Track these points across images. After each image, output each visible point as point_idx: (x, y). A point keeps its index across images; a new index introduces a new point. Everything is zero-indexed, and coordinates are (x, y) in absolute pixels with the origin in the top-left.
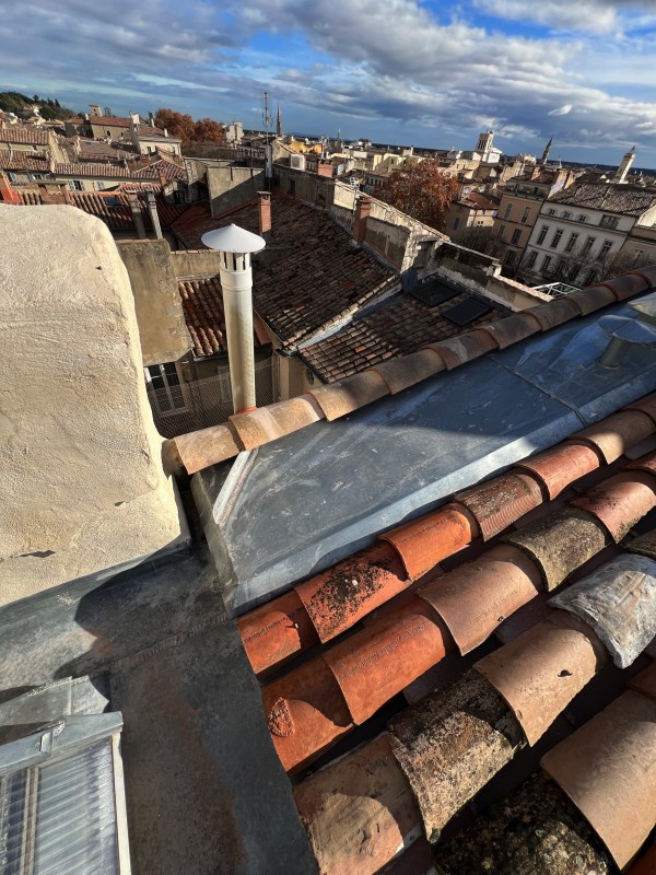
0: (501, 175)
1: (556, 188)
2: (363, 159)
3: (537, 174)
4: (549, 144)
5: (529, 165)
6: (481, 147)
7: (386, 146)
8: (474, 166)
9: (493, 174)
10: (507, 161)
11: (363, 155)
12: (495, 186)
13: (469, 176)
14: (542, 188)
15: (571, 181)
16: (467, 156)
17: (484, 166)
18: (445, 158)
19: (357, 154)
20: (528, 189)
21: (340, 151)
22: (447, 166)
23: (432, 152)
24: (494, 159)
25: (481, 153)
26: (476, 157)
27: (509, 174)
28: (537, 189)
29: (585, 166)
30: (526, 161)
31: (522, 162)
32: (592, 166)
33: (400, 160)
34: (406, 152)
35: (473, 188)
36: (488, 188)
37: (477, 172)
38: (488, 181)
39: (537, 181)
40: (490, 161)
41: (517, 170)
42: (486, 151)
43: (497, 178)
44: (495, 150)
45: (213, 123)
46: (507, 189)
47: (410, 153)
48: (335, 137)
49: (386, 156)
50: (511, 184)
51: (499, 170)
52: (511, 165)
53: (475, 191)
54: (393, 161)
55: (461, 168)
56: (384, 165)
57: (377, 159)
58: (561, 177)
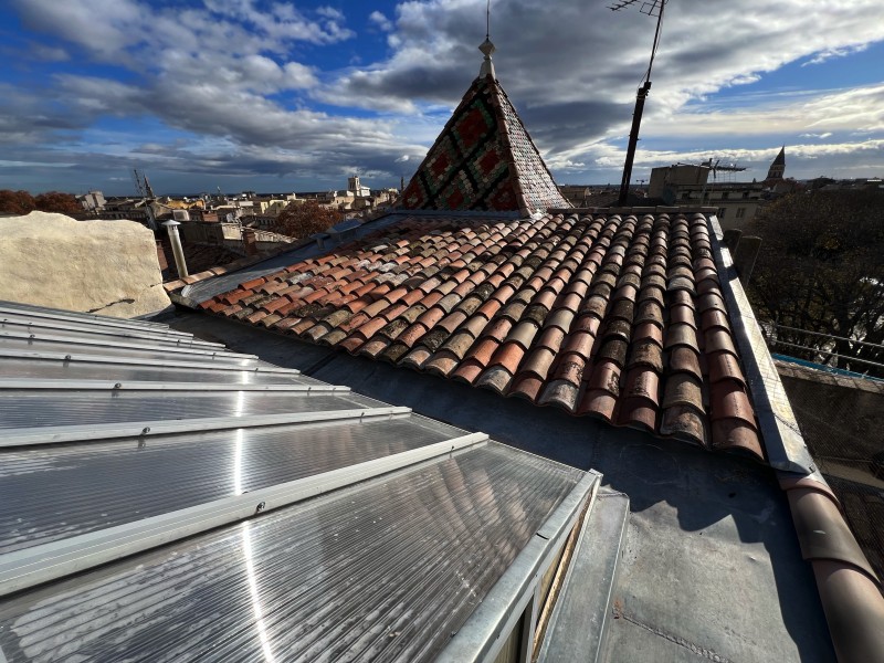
0: (374, 203)
2: (250, 207)
5: (392, 195)
6: (352, 187)
7: (269, 195)
8: (351, 200)
9: (368, 203)
10: (375, 193)
11: (250, 204)
12: (370, 211)
13: (348, 207)
16: (342, 194)
17: (358, 199)
18: (326, 197)
19: (242, 204)
21: (225, 203)
22: (329, 202)
23: (313, 194)
24: (366, 193)
25: (354, 191)
26: (350, 194)
27: (378, 201)
30: (390, 192)
31: (386, 193)
33: (286, 203)
34: (289, 198)
35: (354, 215)
36: (366, 213)
37: (354, 204)
38: (365, 208)
40: (363, 195)
41: (384, 198)
42: (357, 189)
43: (371, 206)
44: (364, 188)
45: (61, 195)
46: (380, 211)
47: (294, 197)
48: (216, 192)
49: (272, 202)
50: (382, 207)
51: (372, 201)
52: (379, 196)
53: (357, 216)
54: (279, 205)
55: (340, 202)
56: (272, 209)
57: (264, 206)
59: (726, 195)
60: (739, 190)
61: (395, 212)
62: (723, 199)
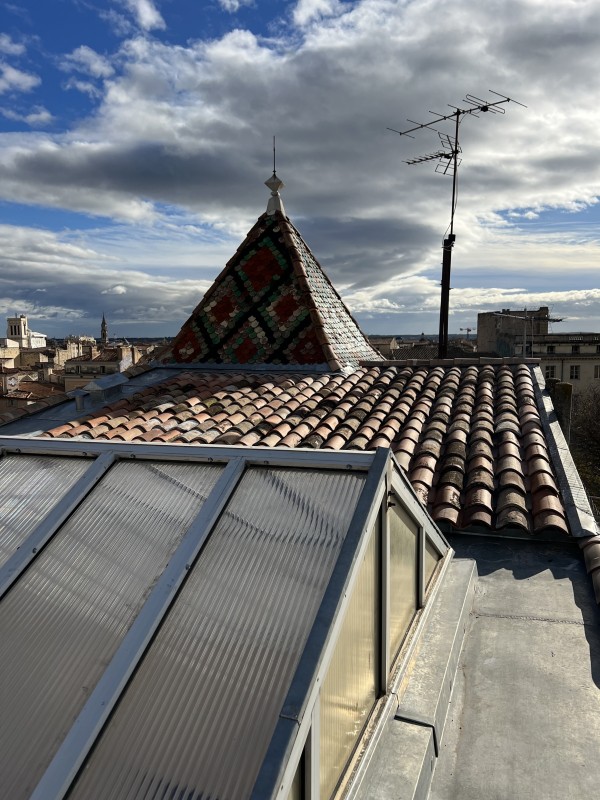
0: (56, 359)
1: (126, 364)
3: (96, 354)
4: (104, 323)
5: (87, 346)
6: (15, 333)
8: (15, 354)
9: (44, 359)
10: (55, 344)
12: (50, 371)
13: (10, 365)
14: (109, 366)
15: (138, 356)
17: (25, 353)
20: (93, 369)
24: (38, 342)
25: (19, 339)
26: (11, 343)
27: (62, 357)
28: (104, 367)
29: (156, 340)
30: (83, 342)
31: (77, 343)
32: (162, 339)
35: (20, 377)
36: (41, 375)
37: (20, 359)
38: (40, 367)
39: (99, 360)
40: (34, 346)
41: (74, 351)
42: (24, 336)
43: (51, 364)
44: (36, 334)
46: (67, 372)
50: (70, 366)
51: (51, 355)
52: (65, 348)
53: (26, 380)
58: (126, 354)
59: (576, 348)
60: (591, 343)
61: (162, 365)
62: (572, 355)
